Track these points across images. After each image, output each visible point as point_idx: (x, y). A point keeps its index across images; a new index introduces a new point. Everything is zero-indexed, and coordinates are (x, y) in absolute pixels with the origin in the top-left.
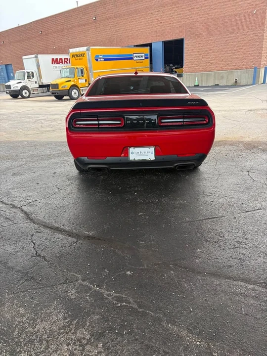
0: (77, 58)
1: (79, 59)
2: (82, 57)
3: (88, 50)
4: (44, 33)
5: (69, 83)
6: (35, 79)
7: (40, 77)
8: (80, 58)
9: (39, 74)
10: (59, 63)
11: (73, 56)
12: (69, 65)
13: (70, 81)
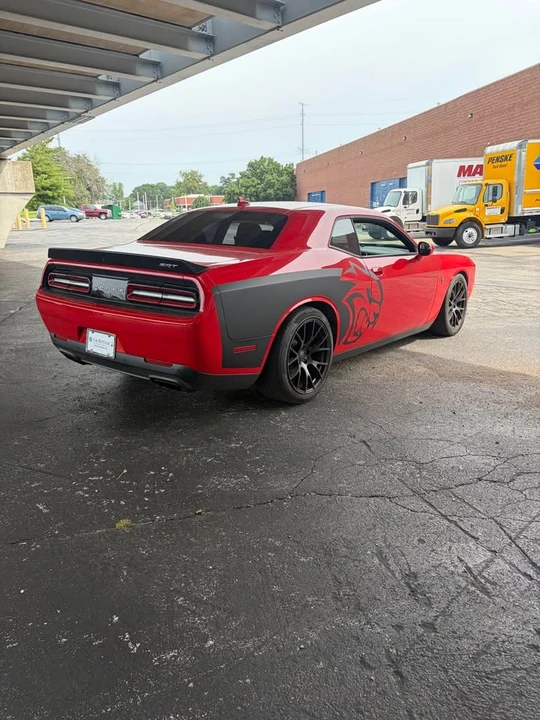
0: (495, 164)
1: (501, 166)
2: (505, 163)
3: (520, 146)
4: (475, 117)
5: (462, 214)
6: (417, 205)
7: (428, 201)
8: (503, 163)
9: (427, 195)
10: (474, 175)
11: (491, 160)
12: (478, 178)
13: (465, 210)
